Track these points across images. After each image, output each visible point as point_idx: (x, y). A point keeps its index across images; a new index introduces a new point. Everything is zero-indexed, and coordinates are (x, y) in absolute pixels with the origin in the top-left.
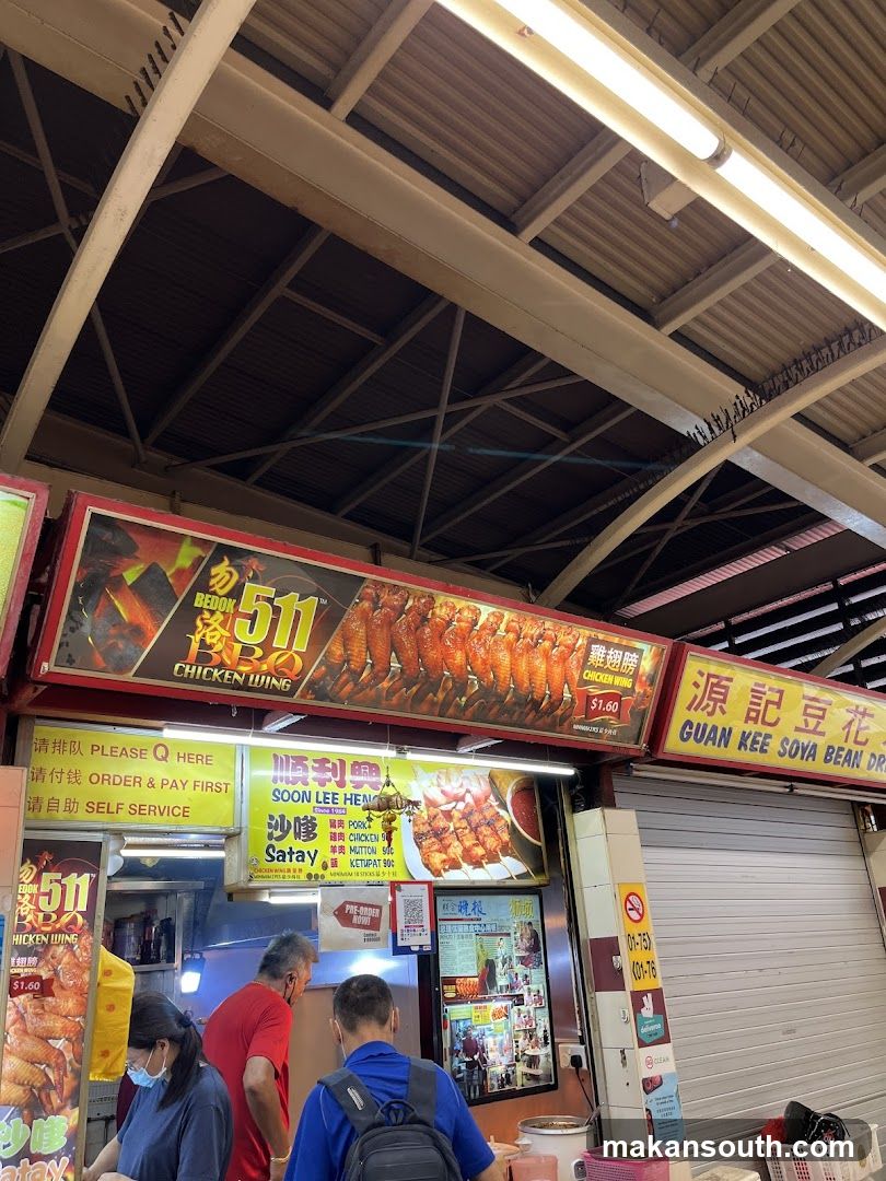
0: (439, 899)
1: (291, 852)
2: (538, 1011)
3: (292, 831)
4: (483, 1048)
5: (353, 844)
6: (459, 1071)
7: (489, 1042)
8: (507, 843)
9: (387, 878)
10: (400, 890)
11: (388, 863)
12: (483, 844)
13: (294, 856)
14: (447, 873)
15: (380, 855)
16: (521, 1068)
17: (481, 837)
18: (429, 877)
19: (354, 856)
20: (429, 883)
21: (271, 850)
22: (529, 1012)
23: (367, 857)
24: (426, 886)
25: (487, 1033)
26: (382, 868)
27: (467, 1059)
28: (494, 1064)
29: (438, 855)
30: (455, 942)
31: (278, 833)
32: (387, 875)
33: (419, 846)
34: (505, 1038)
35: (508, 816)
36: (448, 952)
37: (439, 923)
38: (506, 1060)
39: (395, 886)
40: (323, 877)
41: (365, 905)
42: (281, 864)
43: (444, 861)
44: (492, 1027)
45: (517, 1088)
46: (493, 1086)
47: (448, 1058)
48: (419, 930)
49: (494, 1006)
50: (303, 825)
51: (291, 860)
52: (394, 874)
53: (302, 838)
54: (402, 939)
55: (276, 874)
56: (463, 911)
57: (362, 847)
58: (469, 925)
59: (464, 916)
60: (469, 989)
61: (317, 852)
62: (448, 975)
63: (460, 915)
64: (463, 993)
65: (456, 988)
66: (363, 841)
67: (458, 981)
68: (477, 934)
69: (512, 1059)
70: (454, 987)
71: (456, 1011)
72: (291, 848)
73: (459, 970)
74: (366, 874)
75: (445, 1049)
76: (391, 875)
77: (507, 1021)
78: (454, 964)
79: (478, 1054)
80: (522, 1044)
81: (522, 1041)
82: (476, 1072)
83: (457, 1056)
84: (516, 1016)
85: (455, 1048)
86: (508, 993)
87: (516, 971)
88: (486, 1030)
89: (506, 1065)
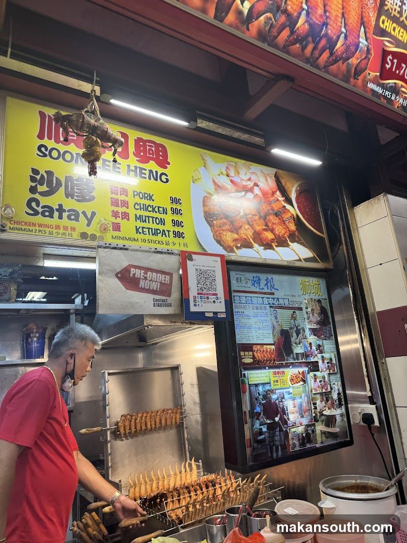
0: (234, 275)
1: (61, 209)
2: (332, 377)
3: (62, 189)
4: (283, 410)
5: (139, 213)
6: (261, 433)
7: (289, 405)
8: (294, 232)
9: (176, 249)
10: (191, 260)
11: (179, 235)
12: (272, 231)
13: (65, 215)
14: (240, 250)
15: (168, 226)
16: (320, 428)
17: (270, 224)
18: (221, 251)
19: (139, 224)
20: (222, 256)
21: (34, 205)
22: (324, 377)
23: (155, 226)
24: (219, 259)
25: (286, 396)
26: (172, 239)
27: (268, 422)
28: (294, 425)
29: (229, 234)
30: (249, 311)
31: (43, 188)
32: (177, 245)
33: (211, 225)
34: (303, 400)
35: (293, 210)
36: (243, 321)
37: (234, 294)
38: (305, 421)
39: (186, 256)
40: (102, 238)
41: (152, 270)
42: (47, 221)
43: (235, 240)
44: (291, 390)
45: (317, 446)
46: (294, 444)
47: (249, 420)
48: (212, 298)
49: (291, 372)
50: (76, 185)
51: (60, 217)
52: (185, 245)
53: (75, 198)
54: (195, 305)
55: (41, 229)
56: (256, 285)
57: (149, 217)
58: (263, 298)
59: (257, 290)
60: (266, 355)
61: (93, 214)
62: (244, 342)
63: (253, 289)
64: (261, 359)
65: (253, 354)
66: (150, 211)
67: (255, 348)
68: (271, 307)
69: (312, 419)
70: (251, 353)
71: (254, 376)
72: (60, 206)
73: (255, 338)
74: (155, 242)
75: (245, 412)
76: (182, 246)
77: (305, 385)
78: (250, 332)
79: (279, 416)
80: (319, 406)
81: (320, 404)
82: (277, 433)
83: (258, 419)
84: (313, 380)
85: (255, 411)
86: (304, 361)
87: (310, 341)
88: (285, 394)
89: (306, 425)
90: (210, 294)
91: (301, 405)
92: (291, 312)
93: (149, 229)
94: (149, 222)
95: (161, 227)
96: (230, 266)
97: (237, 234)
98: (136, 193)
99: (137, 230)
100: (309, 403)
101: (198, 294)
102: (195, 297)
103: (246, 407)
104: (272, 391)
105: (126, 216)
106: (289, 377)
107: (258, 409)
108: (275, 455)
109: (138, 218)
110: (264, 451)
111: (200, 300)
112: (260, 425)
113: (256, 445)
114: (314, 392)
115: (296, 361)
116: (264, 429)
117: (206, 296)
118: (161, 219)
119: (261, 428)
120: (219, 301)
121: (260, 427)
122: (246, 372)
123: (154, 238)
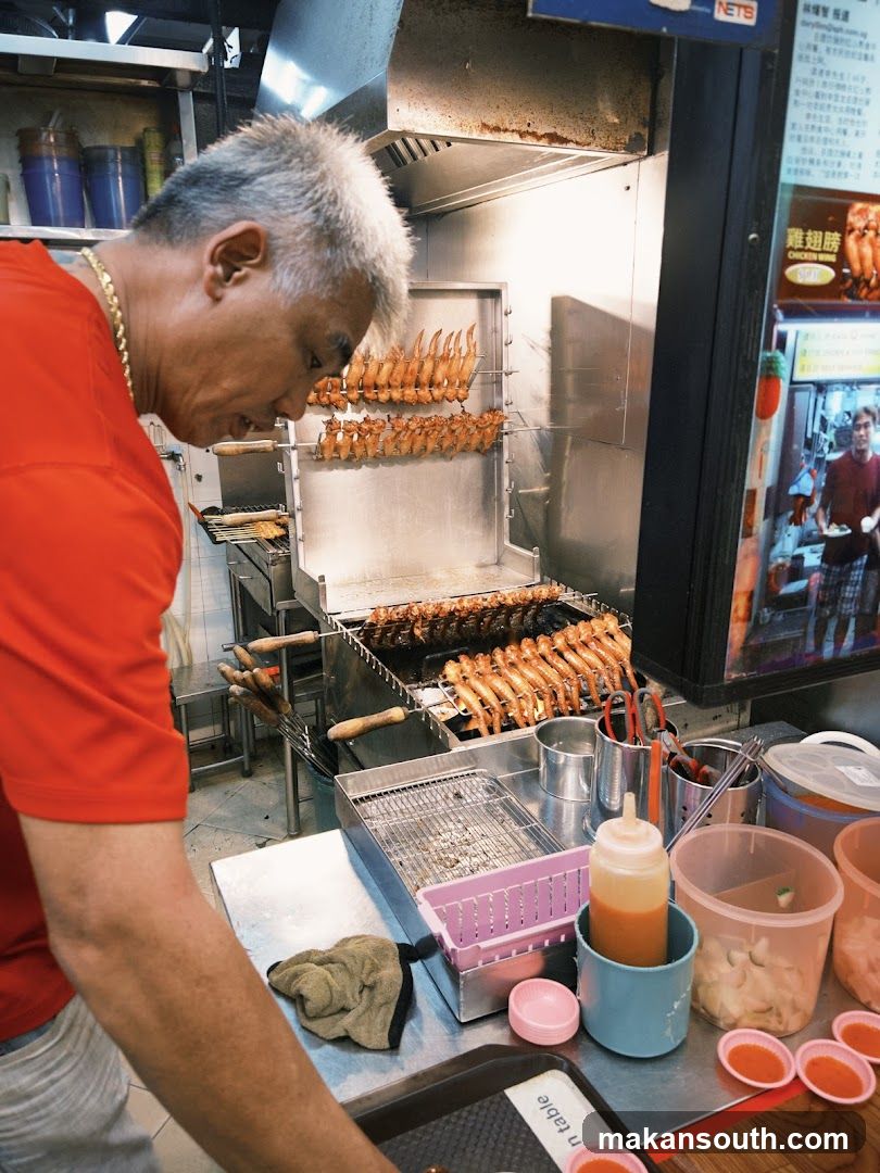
6: (796, 570)
27: (834, 532)
47: (760, 525)
64: (870, 270)
65: (842, 243)
67: (855, 215)
70: (833, 239)
75: (753, 493)
82: (857, 575)
83: (796, 520)
85: (793, 490)
103: (761, 475)
107: (806, 484)
108: (829, 648)
110: (797, 633)
112: (802, 543)
113: (766, 613)
116: (812, 560)
119: (800, 558)
121: (799, 551)
122: (791, 328)
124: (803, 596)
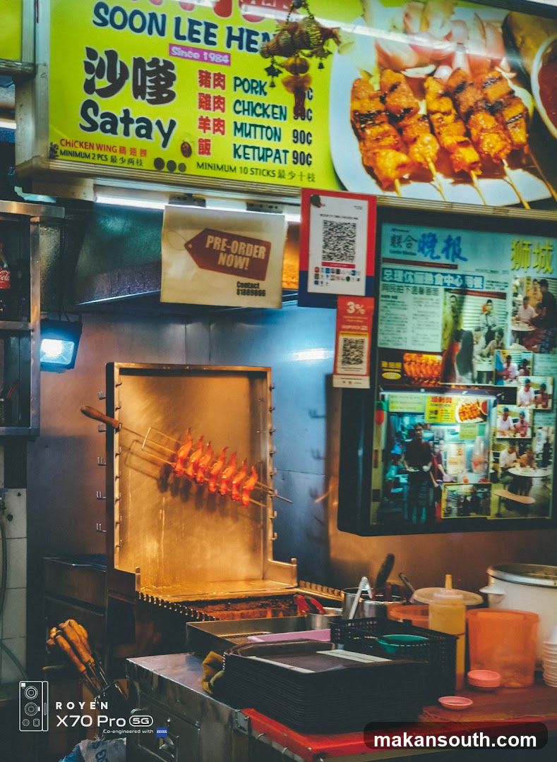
0: (388, 230)
1: (127, 120)
2: (539, 416)
3: (129, 84)
7: (449, 449)
10: (318, 204)
11: (302, 159)
13: (133, 127)
15: (287, 143)
18: (372, 188)
19: (241, 140)
20: (371, 199)
21: (90, 111)
22: (522, 416)
23: (263, 143)
24: (365, 204)
26: (289, 166)
28: (454, 481)
30: (408, 297)
31: (102, 83)
32: (298, 178)
33: (360, 137)
34: (476, 446)
36: (392, 311)
37: (384, 265)
38: (474, 478)
39: (311, 198)
40: (183, 167)
42: (108, 139)
45: (489, 518)
46: (450, 510)
47: (381, 463)
48: (346, 272)
50: (150, 73)
51: (126, 133)
52: (311, 177)
53: (148, 97)
54: (316, 283)
55: (102, 153)
56: (426, 250)
57: (255, 126)
58: (434, 274)
59: (428, 259)
60: (424, 370)
61: (173, 124)
62: (391, 346)
63: (420, 257)
64: (414, 375)
65: (403, 366)
66: (258, 115)
67: (407, 357)
68: (447, 290)
69: (487, 477)
70: (399, 365)
71: (399, 400)
72: (126, 112)
73: (410, 340)
74: (261, 172)
76: (305, 178)
77: (484, 423)
78: (402, 331)
79: (430, 464)
80: (504, 459)
81: (506, 455)
82: (424, 489)
83: (395, 464)
84: (501, 417)
85: (393, 452)
86: (490, 384)
87: (508, 352)
88: (446, 433)
89: (475, 485)
90: (342, 266)
91: (470, 454)
92: (484, 300)
93: (254, 148)
94: (255, 137)
95: (273, 145)
96: (382, 215)
97: (407, 153)
98: (238, 82)
99: (236, 151)
100: (486, 451)
101: (324, 264)
102: (317, 270)
103: (379, 444)
104: (425, 427)
105: (219, 125)
106: (457, 409)
108: (414, 518)
109: (239, 128)
110: (399, 510)
111: (325, 274)
114: (498, 436)
115: (477, 384)
116: (403, 480)
117: (336, 268)
118: (275, 128)
119: (398, 479)
120: (356, 277)
121: (397, 476)
122: (387, 394)
123: (261, 165)
124: (400, 494)
